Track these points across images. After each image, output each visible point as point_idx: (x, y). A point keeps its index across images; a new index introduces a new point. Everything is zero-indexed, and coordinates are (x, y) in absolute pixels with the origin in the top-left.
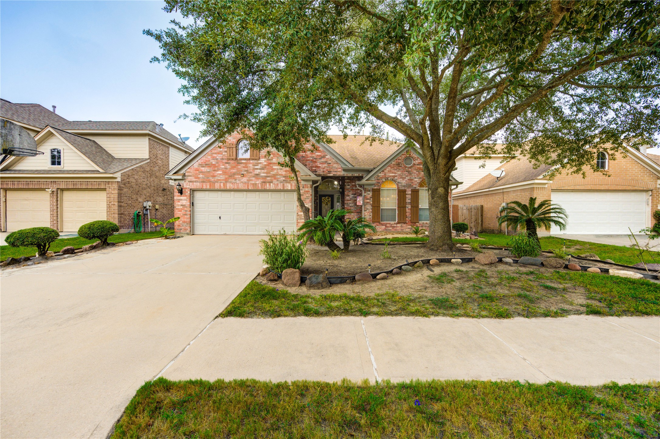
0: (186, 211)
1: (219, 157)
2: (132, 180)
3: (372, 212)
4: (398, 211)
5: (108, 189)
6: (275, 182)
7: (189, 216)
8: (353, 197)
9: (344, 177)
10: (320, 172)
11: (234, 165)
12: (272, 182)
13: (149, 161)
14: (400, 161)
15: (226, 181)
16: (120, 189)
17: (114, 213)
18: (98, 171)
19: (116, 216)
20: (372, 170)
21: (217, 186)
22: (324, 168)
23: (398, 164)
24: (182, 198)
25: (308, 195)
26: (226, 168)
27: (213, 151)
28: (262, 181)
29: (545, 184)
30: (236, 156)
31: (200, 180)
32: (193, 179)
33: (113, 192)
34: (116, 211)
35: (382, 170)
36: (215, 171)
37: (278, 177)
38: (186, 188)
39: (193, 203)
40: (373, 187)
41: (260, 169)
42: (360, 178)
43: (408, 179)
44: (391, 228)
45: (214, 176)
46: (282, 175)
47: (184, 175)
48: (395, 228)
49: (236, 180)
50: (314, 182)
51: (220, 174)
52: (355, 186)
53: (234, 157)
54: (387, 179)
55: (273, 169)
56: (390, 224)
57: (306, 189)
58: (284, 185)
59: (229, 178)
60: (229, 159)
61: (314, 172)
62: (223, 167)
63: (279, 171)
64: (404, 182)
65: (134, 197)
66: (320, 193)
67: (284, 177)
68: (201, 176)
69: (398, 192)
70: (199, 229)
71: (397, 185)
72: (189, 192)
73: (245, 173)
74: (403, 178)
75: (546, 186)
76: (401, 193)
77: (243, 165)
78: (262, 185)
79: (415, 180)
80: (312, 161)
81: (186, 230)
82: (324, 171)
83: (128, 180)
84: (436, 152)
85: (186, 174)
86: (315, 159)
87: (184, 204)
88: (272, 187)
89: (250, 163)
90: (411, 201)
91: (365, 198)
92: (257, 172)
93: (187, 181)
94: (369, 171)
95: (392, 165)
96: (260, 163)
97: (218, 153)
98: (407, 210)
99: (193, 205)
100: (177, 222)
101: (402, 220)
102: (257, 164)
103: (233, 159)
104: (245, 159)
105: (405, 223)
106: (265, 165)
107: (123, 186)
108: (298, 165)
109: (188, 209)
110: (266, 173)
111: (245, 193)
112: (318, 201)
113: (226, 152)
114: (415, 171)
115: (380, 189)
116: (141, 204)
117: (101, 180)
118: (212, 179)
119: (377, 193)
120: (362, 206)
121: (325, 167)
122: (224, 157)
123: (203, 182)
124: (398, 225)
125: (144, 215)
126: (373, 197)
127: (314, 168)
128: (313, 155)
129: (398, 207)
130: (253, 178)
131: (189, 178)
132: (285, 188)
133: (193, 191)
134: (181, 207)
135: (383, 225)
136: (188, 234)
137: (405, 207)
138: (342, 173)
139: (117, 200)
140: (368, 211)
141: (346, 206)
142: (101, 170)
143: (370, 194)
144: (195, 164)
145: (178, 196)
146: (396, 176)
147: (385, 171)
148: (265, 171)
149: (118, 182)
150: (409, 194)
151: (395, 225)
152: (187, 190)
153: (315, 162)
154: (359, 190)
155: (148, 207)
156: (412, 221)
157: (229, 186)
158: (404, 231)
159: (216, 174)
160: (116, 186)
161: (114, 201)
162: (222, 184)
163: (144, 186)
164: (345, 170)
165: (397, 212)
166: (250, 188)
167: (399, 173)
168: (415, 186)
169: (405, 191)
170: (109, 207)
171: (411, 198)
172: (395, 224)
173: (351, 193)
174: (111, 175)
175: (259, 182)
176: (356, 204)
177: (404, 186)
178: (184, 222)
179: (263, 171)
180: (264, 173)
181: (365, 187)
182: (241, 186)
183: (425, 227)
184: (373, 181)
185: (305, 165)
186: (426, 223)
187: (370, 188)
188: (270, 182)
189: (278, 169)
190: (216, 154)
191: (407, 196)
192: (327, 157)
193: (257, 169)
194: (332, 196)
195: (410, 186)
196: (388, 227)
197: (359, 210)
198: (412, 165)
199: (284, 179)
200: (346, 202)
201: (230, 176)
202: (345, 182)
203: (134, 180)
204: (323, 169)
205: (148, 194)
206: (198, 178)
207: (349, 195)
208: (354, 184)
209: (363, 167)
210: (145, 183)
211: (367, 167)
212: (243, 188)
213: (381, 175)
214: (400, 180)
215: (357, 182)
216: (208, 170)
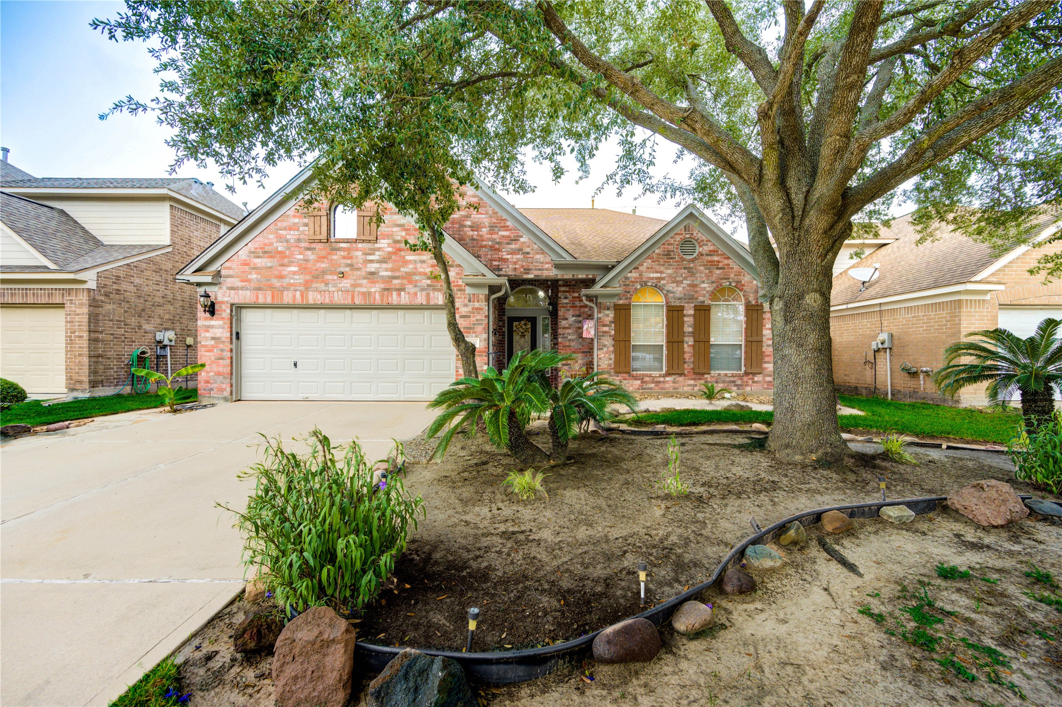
0: (222, 350)
1: (292, 235)
2: (124, 286)
3: (615, 352)
4: (668, 350)
5: (68, 305)
6: (410, 288)
7: (228, 361)
8: (575, 321)
9: (557, 281)
10: (509, 270)
11: (323, 253)
12: (403, 289)
13: (170, 249)
14: (671, 248)
15: (307, 285)
16: (94, 304)
17: (80, 355)
18: (46, 267)
19: (86, 360)
20: (613, 267)
21: (287, 298)
22: (515, 263)
23: (668, 255)
24: (213, 323)
25: (481, 316)
26: (306, 260)
27: (279, 224)
28: (382, 286)
29: (986, 292)
30: (329, 234)
31: (253, 285)
32: (237, 282)
33: (78, 311)
34: (85, 351)
35: (634, 265)
36: (282, 265)
37: (417, 278)
38: (222, 302)
39: (238, 334)
40: (615, 300)
41: (379, 262)
42: (589, 283)
43: (689, 285)
44: (652, 385)
45: (281, 277)
46: (425, 274)
47: (218, 274)
48: (662, 385)
49: (327, 284)
50: (493, 289)
51: (294, 273)
52: (579, 298)
53: (324, 236)
54: (644, 284)
55: (406, 263)
56: (650, 376)
57: (477, 305)
58: (428, 295)
59: (312, 281)
60: (313, 241)
61: (496, 270)
62: (301, 257)
63: (419, 265)
64: (679, 290)
65: (133, 321)
66: (509, 314)
67: (429, 278)
68: (254, 276)
69: (668, 311)
70: (249, 390)
71: (666, 296)
72: (228, 311)
73: (347, 269)
74: (678, 283)
75: (988, 297)
76: (674, 314)
77: (342, 253)
78: (382, 296)
79: (703, 285)
80: (492, 248)
81: (222, 390)
82: (515, 269)
83: (115, 287)
84: (798, 199)
85: (223, 272)
86: (499, 243)
87: (218, 335)
88: (404, 299)
89: (357, 250)
90: (695, 328)
91: (600, 323)
92: (372, 267)
93: (224, 288)
94: (607, 269)
95: (655, 256)
96: (379, 249)
97: (290, 229)
98: (686, 348)
99: (238, 337)
100: (203, 374)
101: (675, 367)
102: (372, 252)
103: (320, 241)
104: (347, 241)
105: (681, 375)
106: (389, 253)
107: (103, 298)
108: (450, 247)
109: (228, 346)
110: (392, 270)
111: (348, 312)
112: (505, 329)
113: (306, 225)
114: (702, 268)
115: (629, 305)
116: (150, 336)
117: (54, 286)
118: (276, 283)
119: (623, 314)
120: (592, 340)
121: (518, 260)
122: (302, 237)
123: (259, 289)
124: (668, 379)
125: (158, 357)
126: (616, 321)
127: (495, 263)
128: (494, 236)
129: (668, 342)
130: (365, 282)
131: (229, 280)
132: (432, 303)
133: (237, 309)
134: (213, 342)
135: (635, 378)
136: (226, 399)
137: (683, 342)
138: (552, 273)
139: (86, 328)
140: (605, 349)
141: (560, 340)
142: (52, 266)
143: (611, 314)
144: (242, 251)
145: (206, 319)
146: (663, 279)
147: (641, 268)
148: (390, 266)
149: (89, 290)
150: (689, 316)
151: (662, 379)
152: (224, 307)
153: (499, 250)
154: (586, 306)
155: (166, 342)
156: (698, 371)
157: (313, 297)
158: (681, 390)
159: (284, 273)
160: (84, 298)
161: (81, 330)
162: (298, 294)
163: (157, 299)
164: (558, 266)
165: (665, 352)
166: (357, 302)
167: (670, 271)
168: (701, 299)
169: (680, 309)
170: (70, 341)
171: (695, 324)
172: (660, 376)
173: (571, 312)
174: (71, 276)
175: (376, 289)
176: (580, 336)
177: (680, 299)
178: (218, 374)
179: (384, 265)
180: (386, 270)
181: (599, 301)
182: (339, 299)
183: (724, 382)
184: (616, 288)
185: (478, 257)
186: (726, 375)
187: (609, 302)
188: (400, 290)
189: (415, 261)
190: (285, 229)
191: (686, 319)
192: (522, 240)
193: (372, 261)
194: (533, 320)
195: (691, 298)
196: (646, 382)
197: (588, 348)
198: (695, 255)
199: (429, 282)
200: (560, 331)
201: (316, 277)
202: (558, 291)
203: (131, 288)
204: (514, 265)
205: (167, 316)
206: (249, 281)
207: (567, 318)
208: (576, 295)
209: (595, 260)
210: (159, 294)
211: (603, 260)
212: (342, 302)
213: (633, 275)
214: (671, 287)
215: (584, 291)
216: (269, 265)
